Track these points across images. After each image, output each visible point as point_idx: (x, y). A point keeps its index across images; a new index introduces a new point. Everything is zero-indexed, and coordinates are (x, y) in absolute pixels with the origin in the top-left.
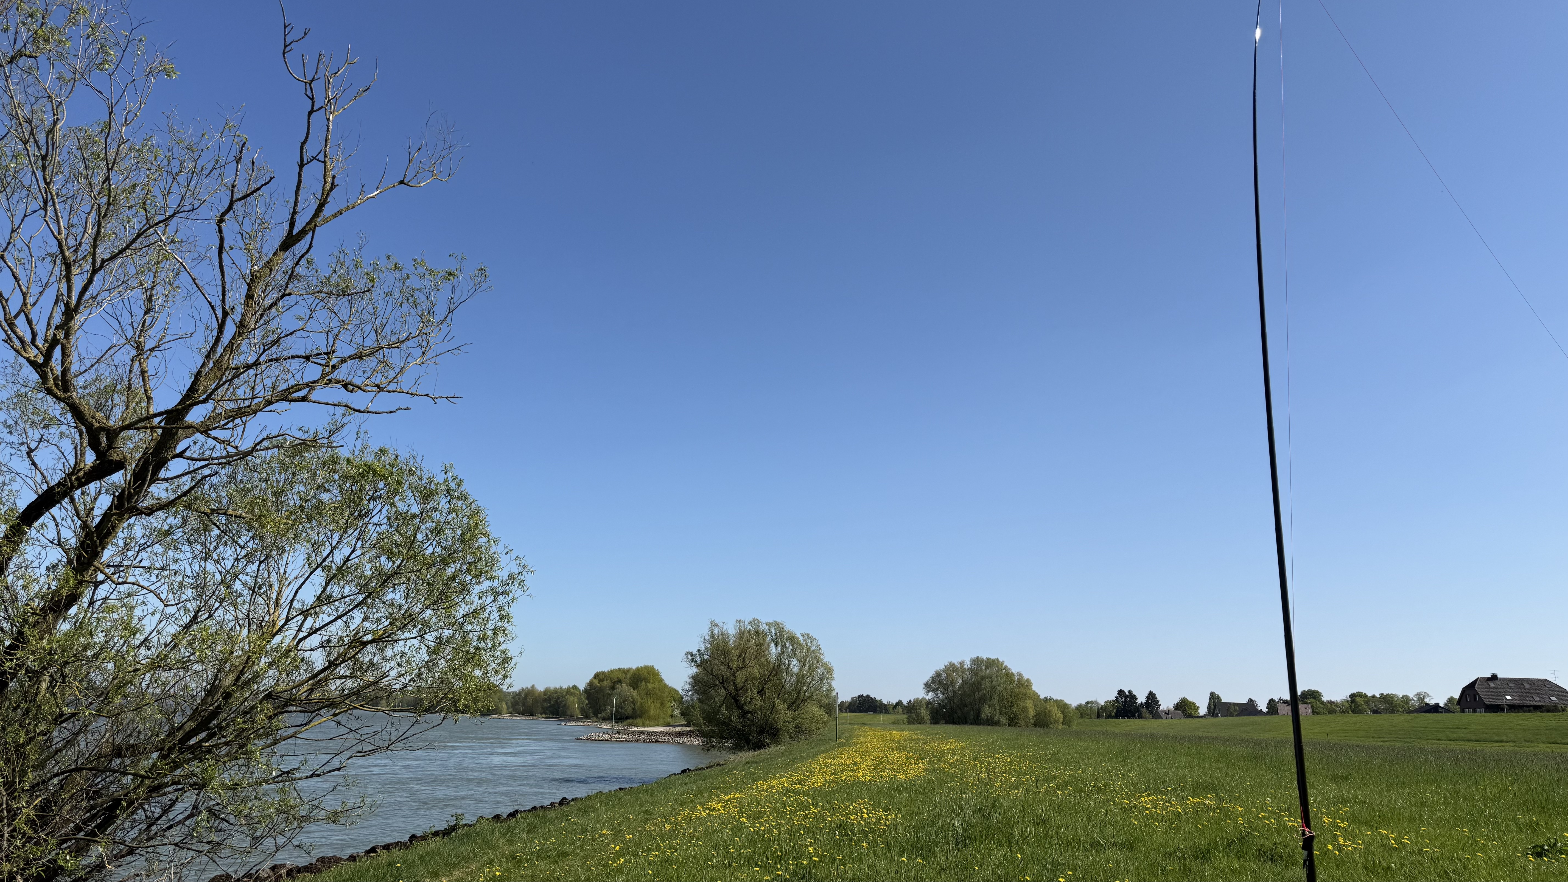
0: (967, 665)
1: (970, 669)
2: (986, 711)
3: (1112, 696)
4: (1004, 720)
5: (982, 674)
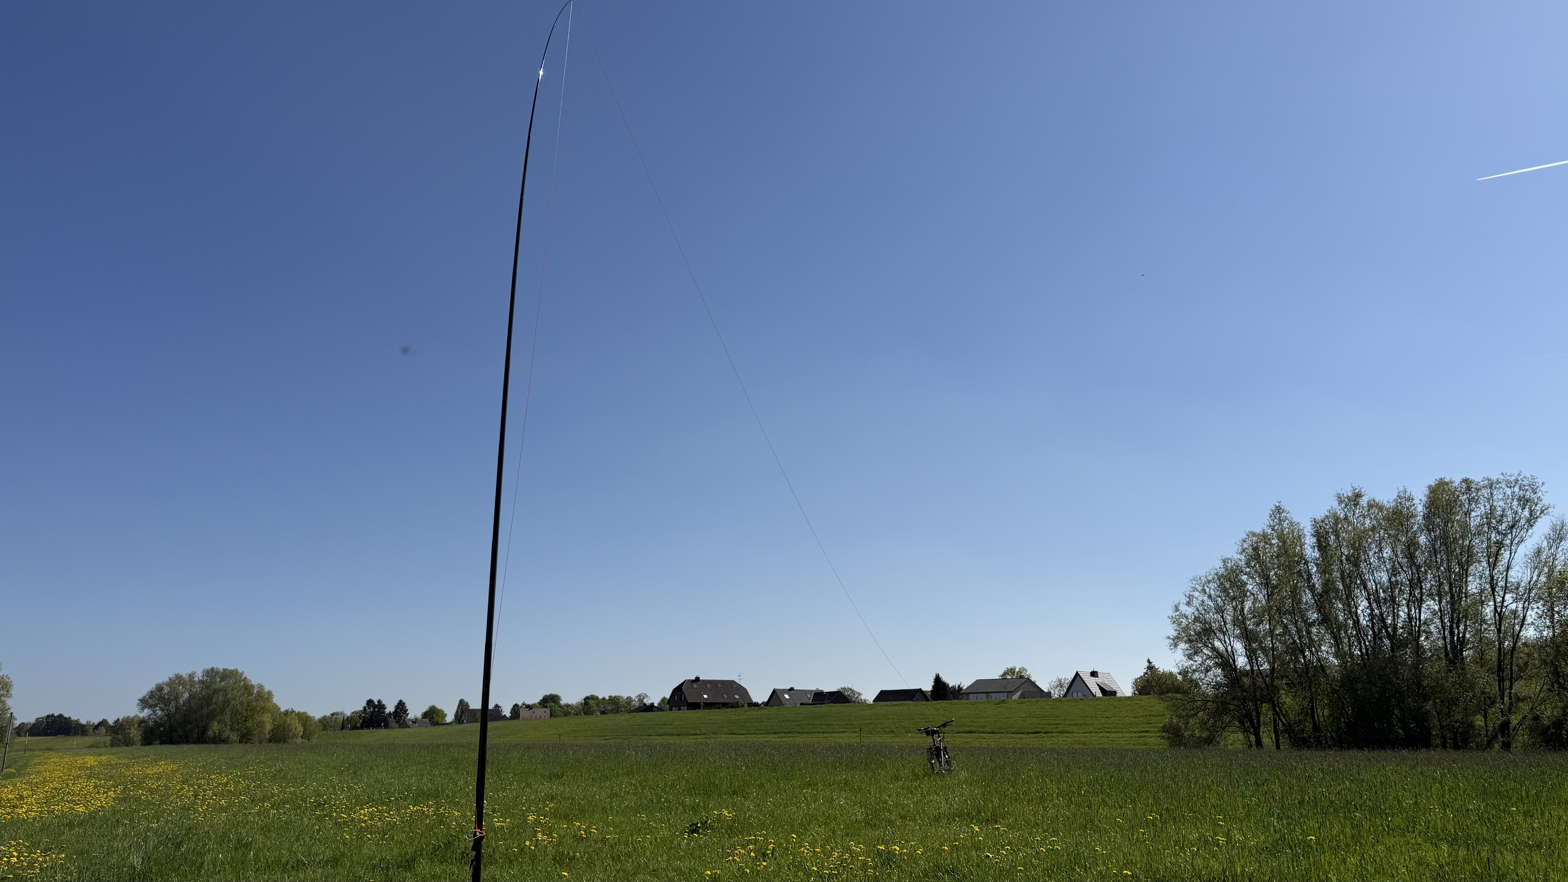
0: (199, 676)
1: (202, 682)
2: (215, 727)
3: (360, 706)
4: (234, 737)
5: (214, 687)
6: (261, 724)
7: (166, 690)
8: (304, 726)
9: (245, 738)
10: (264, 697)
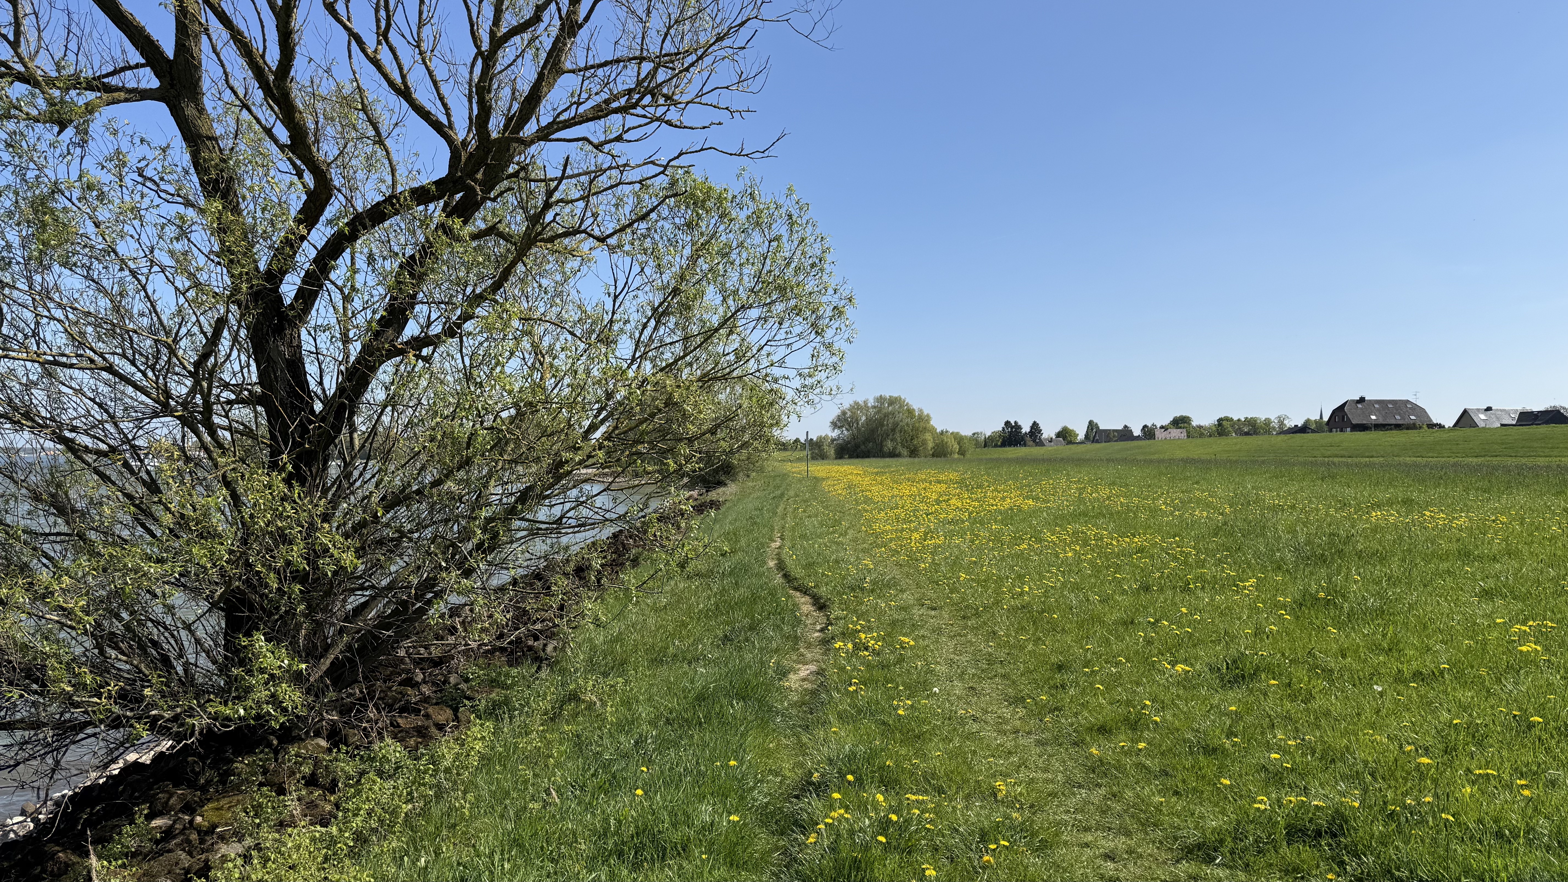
0: (871, 403)
1: (874, 407)
2: (889, 445)
3: (999, 426)
4: (905, 452)
5: (884, 411)
6: (924, 443)
7: (849, 414)
8: (959, 444)
9: (914, 453)
10: (924, 419)
